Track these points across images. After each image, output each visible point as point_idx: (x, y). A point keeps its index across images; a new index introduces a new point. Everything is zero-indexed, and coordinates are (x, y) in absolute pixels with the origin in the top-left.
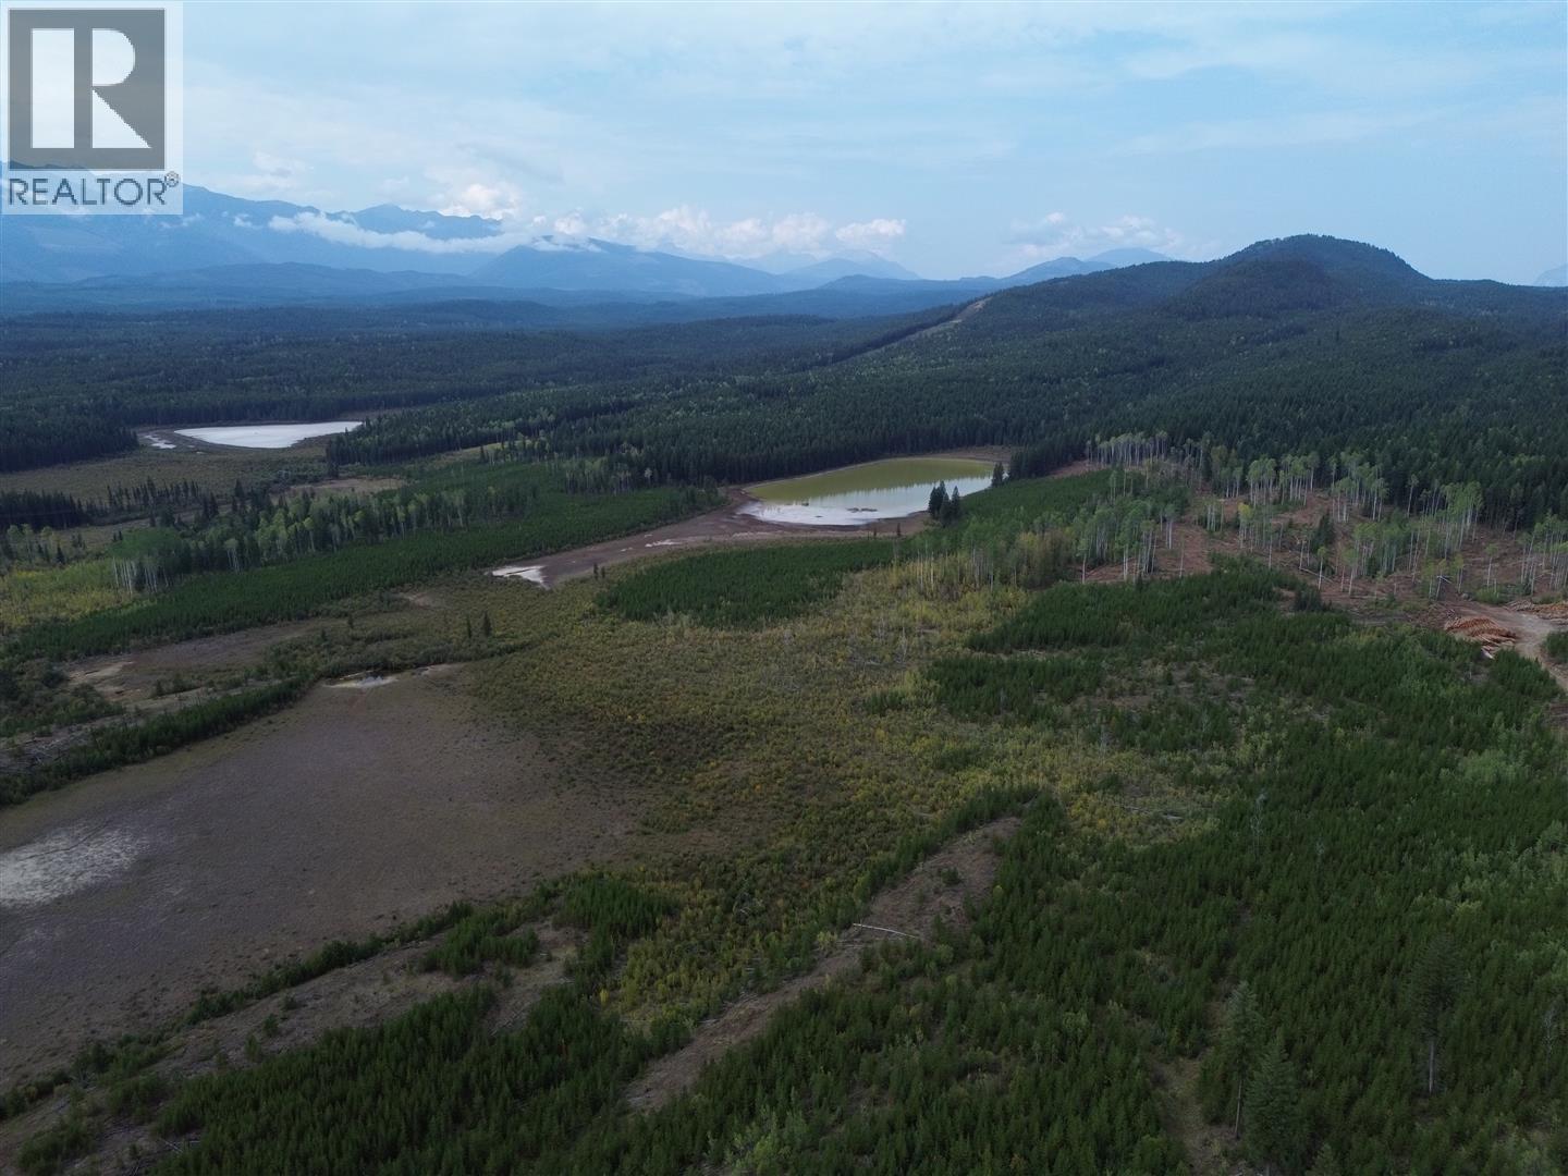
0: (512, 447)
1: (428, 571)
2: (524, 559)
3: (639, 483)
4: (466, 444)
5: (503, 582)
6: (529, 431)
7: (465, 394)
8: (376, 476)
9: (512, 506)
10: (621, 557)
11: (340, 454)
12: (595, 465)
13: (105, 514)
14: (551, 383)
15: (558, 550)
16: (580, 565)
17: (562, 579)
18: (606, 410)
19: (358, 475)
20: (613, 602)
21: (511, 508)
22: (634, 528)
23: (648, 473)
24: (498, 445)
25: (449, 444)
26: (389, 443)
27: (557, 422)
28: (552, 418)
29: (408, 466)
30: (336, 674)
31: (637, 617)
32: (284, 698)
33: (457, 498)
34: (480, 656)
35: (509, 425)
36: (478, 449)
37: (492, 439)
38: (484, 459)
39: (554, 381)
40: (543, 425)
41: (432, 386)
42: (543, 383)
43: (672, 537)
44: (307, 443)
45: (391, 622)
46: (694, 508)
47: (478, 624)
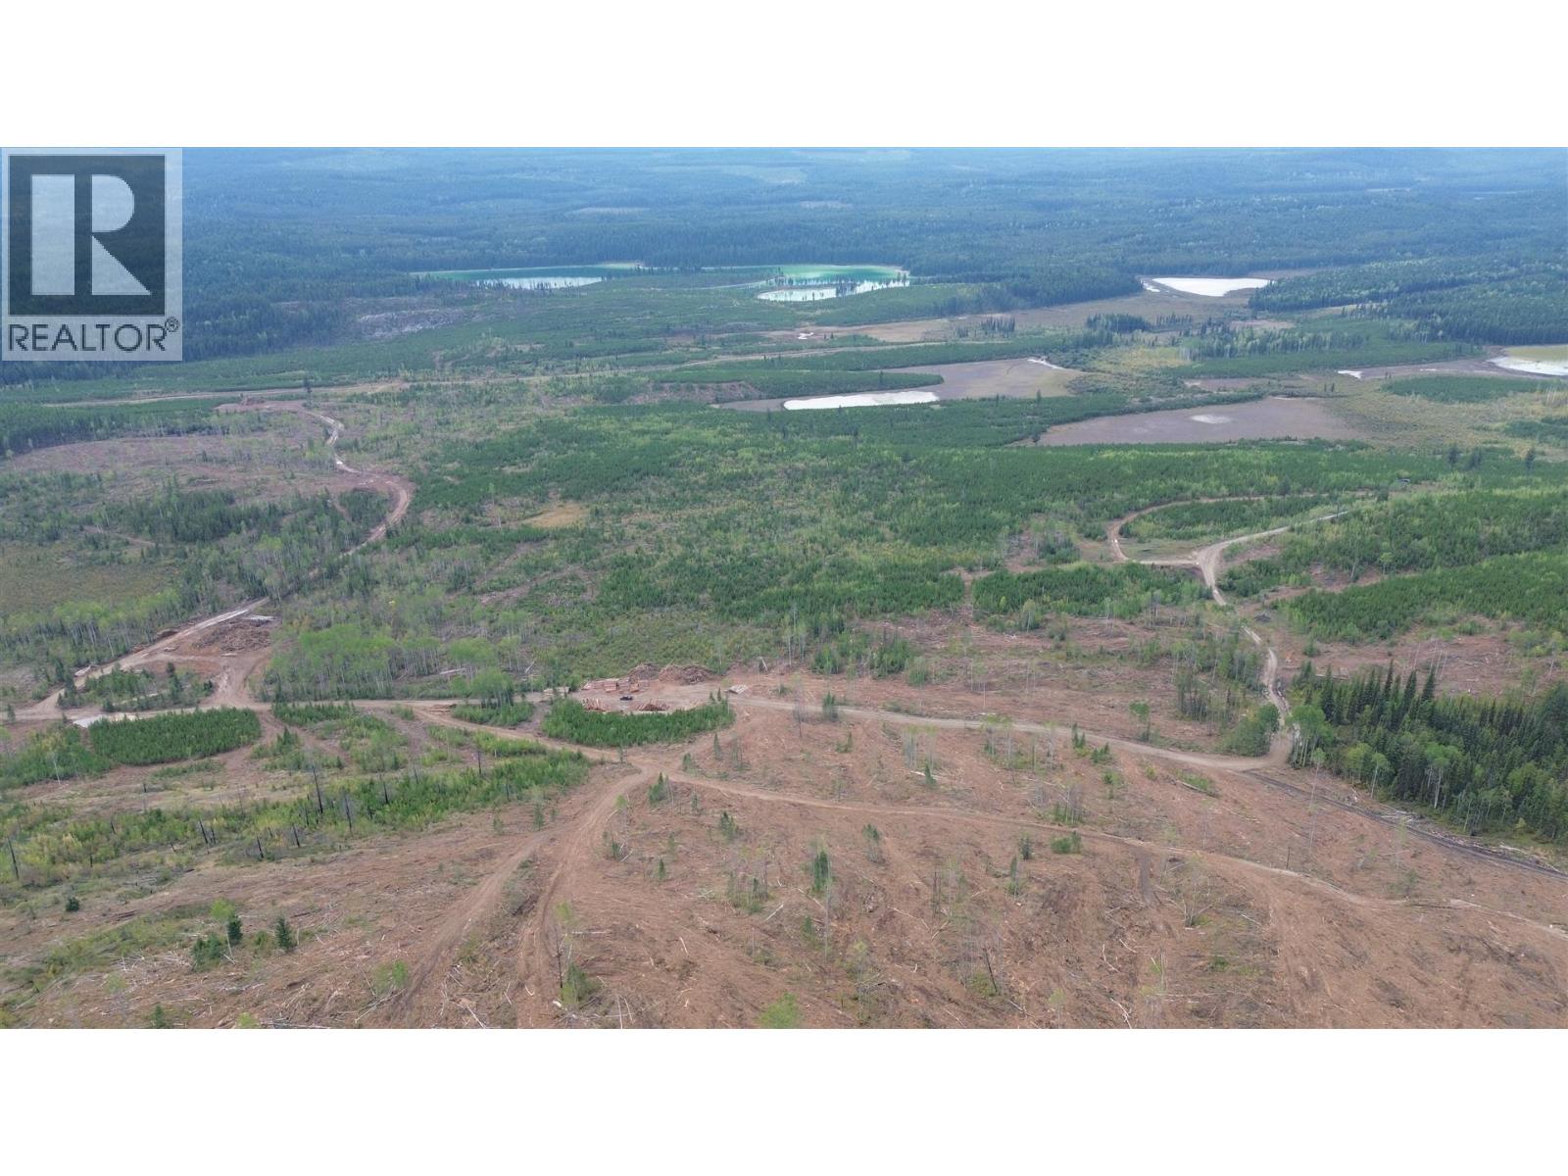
0: (1363, 309)
1: (1312, 367)
2: (1355, 369)
3: (1433, 338)
4: (1334, 303)
5: (1342, 375)
6: (1375, 297)
7: (1338, 261)
8: (1278, 319)
9: (1355, 342)
10: (1402, 373)
11: (1258, 303)
12: (1410, 325)
13: (1153, 327)
14: (1409, 254)
15: (1372, 366)
16: (1379, 374)
17: (1368, 379)
18: (1442, 285)
19: (1267, 318)
20: (1390, 388)
21: (1354, 344)
22: (1419, 361)
23: (1441, 333)
24: (1354, 306)
25: (1325, 303)
26: (1287, 300)
27: (1399, 293)
28: (1397, 289)
29: (1296, 316)
30: (1274, 394)
31: (1398, 394)
32: (1260, 397)
33: (1328, 337)
34: (1329, 396)
35: (1365, 293)
36: (1341, 308)
37: (1351, 301)
38: (1344, 315)
39: (1413, 252)
40: (1388, 296)
41: (1315, 253)
42: (1403, 253)
43: (1438, 368)
44: (1232, 294)
45: (1293, 383)
46: (1459, 354)
47: (1329, 387)
